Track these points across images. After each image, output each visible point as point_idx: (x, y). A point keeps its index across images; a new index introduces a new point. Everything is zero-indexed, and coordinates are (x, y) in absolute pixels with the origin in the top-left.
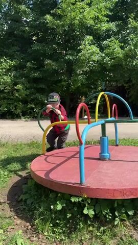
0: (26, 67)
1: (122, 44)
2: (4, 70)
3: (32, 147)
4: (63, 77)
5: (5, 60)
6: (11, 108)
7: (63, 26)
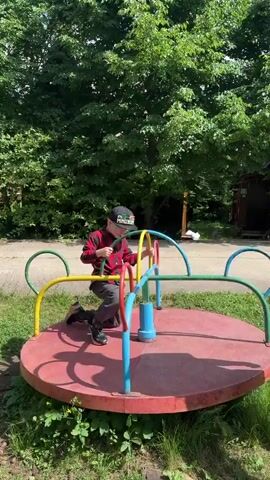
0: (70, 145)
1: (249, 105)
2: (31, 150)
3: (52, 304)
4: (137, 166)
5: (32, 132)
6: (41, 220)
7: (139, 69)
